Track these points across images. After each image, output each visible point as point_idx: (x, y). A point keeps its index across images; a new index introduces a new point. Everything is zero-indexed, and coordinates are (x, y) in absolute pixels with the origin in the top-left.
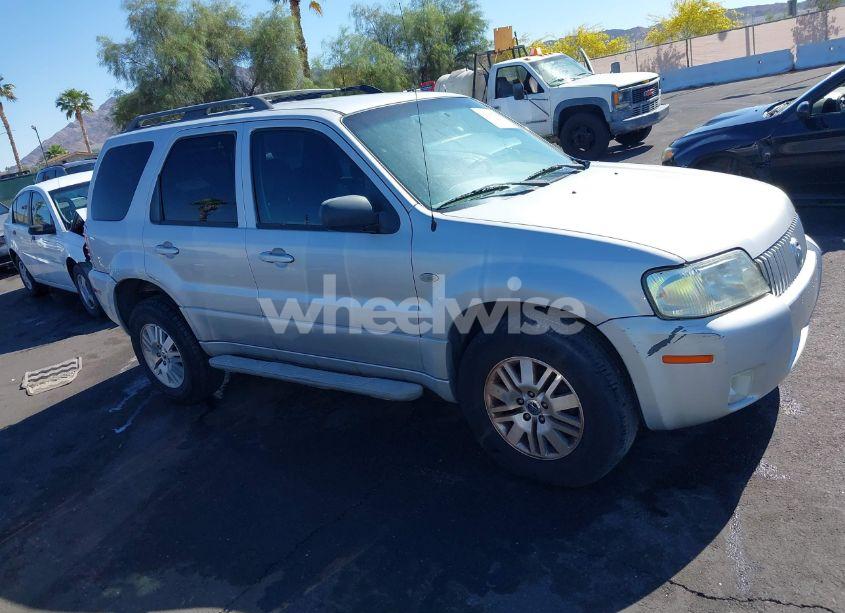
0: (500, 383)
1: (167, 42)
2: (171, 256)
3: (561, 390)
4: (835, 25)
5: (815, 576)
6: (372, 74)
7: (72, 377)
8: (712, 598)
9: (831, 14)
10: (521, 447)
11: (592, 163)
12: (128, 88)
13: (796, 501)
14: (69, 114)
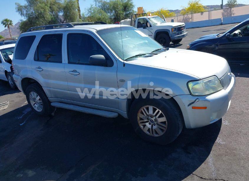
0: (142, 113)
1: (38, 6)
2: (40, 71)
3: (161, 116)
4: (233, 12)
5: (234, 173)
6: (100, 19)
7: (6, 107)
8: (205, 179)
9: (232, 9)
10: (148, 133)
11: (170, 48)
12: (24, 19)
13: (228, 150)
14: (6, 26)
